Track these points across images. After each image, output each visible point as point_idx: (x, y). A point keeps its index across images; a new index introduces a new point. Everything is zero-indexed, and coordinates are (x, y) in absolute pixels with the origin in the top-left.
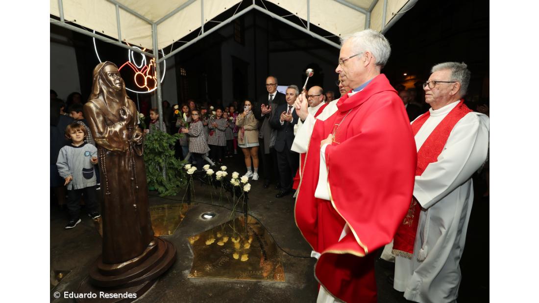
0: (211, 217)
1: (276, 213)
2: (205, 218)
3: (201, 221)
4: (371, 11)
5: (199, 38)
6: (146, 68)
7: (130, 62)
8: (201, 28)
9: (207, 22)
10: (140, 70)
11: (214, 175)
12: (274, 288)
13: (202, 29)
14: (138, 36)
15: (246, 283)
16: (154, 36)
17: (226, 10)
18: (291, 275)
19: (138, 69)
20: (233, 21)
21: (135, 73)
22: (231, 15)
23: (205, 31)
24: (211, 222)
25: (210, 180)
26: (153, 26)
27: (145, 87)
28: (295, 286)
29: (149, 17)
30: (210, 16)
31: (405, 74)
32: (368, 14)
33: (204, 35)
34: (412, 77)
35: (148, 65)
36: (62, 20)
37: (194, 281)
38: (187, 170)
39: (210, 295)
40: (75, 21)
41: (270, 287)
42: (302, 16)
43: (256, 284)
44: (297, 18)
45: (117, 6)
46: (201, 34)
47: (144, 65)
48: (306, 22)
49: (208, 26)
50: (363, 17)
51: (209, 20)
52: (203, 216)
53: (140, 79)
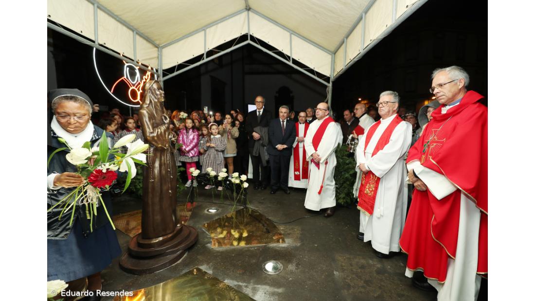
0: (215, 211)
1: (269, 205)
2: (210, 212)
3: (207, 214)
4: (335, 54)
5: (201, 62)
6: (139, 84)
7: (125, 77)
8: (203, 55)
9: (209, 50)
10: (134, 85)
11: (216, 177)
12: (279, 247)
13: (205, 56)
14: (148, 57)
15: (258, 246)
16: (159, 58)
17: (226, 42)
18: (290, 240)
19: (132, 84)
20: (231, 52)
21: (129, 88)
22: (231, 47)
23: (207, 57)
24: (216, 214)
25: (212, 181)
26: (160, 49)
27: (138, 102)
28: (294, 245)
29: (157, 42)
30: (212, 46)
31: (360, 99)
32: (333, 55)
33: (206, 60)
34: (365, 102)
35: (141, 81)
36: (96, 43)
37: (217, 249)
38: (192, 173)
39: (233, 255)
40: (105, 44)
41: (276, 247)
42: (286, 52)
43: (265, 246)
44: (283, 53)
45: (135, 32)
46: (203, 59)
47: (137, 81)
48: (289, 57)
49: (210, 53)
50: (330, 57)
51: (210, 48)
52: (208, 211)
53: (134, 94)
